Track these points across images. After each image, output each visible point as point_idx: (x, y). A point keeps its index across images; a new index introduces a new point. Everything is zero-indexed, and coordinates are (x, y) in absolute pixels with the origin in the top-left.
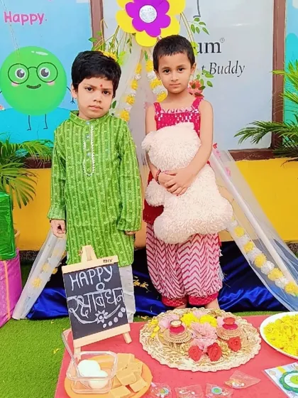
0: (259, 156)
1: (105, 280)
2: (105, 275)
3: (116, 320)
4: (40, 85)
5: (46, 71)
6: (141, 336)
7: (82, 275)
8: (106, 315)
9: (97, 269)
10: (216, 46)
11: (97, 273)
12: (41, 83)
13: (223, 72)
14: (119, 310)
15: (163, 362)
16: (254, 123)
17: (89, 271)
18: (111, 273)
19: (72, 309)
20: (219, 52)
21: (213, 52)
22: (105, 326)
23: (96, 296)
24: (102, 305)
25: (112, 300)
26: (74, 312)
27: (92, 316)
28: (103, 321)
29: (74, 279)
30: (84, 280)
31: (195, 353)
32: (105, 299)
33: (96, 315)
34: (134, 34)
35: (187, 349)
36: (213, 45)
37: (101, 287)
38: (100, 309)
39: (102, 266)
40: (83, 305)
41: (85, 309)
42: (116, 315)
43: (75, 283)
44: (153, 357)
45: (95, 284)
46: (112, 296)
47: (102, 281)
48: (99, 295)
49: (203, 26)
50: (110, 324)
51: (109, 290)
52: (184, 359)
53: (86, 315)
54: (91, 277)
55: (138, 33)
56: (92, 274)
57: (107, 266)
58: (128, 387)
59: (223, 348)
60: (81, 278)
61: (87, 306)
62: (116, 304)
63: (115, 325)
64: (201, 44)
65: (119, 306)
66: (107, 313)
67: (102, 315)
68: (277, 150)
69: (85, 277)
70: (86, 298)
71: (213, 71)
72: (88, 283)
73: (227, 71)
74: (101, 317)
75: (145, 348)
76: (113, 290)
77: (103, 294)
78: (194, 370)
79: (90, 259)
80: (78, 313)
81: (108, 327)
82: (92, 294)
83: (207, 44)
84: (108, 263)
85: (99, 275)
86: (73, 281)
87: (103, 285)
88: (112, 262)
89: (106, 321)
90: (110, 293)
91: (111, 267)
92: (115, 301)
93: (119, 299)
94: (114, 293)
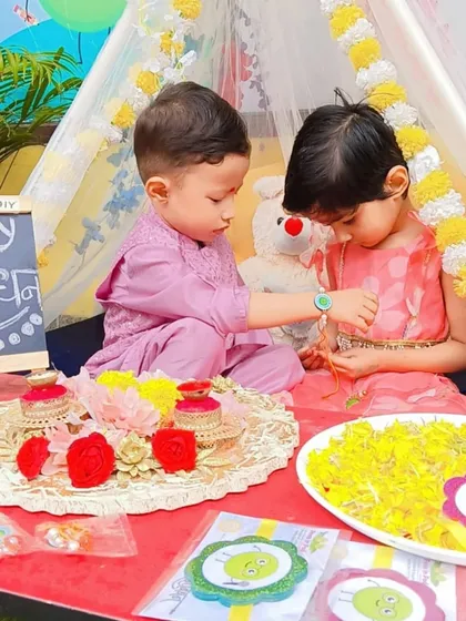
3: (14, 339)
14: (26, 318)
18: (11, 234)
25: (8, 293)
42: (17, 328)
46: (9, 283)
62: (19, 302)
63: (10, 350)
65: (26, 310)
76: (14, 273)
90: (5, 278)
91: (12, 221)
92: (18, 297)
93: (27, 294)
94: (15, 278)
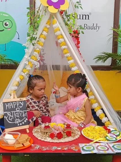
0: (105, 69)
1: (20, 107)
2: (20, 105)
3: (23, 123)
4: (4, 30)
5: (7, 24)
6: (33, 130)
7: (11, 104)
8: (19, 121)
9: (17, 102)
10: (87, 16)
11: (17, 104)
12: (4, 29)
13: (90, 28)
14: (25, 119)
15: (39, 138)
16: (103, 53)
17: (14, 103)
18: (22, 104)
19: (6, 117)
20: (88, 19)
21: (86, 19)
22: (18, 125)
23: (15, 113)
24: (18, 117)
25: (22, 115)
26: (6, 118)
27: (13, 120)
28: (18, 123)
29: (7, 105)
30: (11, 106)
31: (52, 136)
32: (19, 114)
33: (15, 120)
34: (47, 7)
35: (49, 134)
36: (86, 16)
37: (18, 109)
38: (17, 118)
39: (19, 101)
40: (10, 116)
41: (11, 117)
42: (23, 121)
43: (8, 107)
44: (36, 137)
45: (16, 108)
46: (22, 113)
47: (19, 107)
48: (17, 112)
49: (80, 5)
50: (21, 124)
51: (21, 111)
52: (47, 138)
53: (11, 120)
54: (14, 105)
55: (49, 7)
56: (15, 104)
57: (21, 101)
58: (23, 144)
59: (64, 135)
60: (10, 105)
61: (12, 116)
62: (24, 117)
63: (23, 125)
64: (80, 15)
65: (25, 118)
66: (20, 120)
67: (18, 120)
68: (114, 67)
69: (12, 105)
70: (11, 113)
71: (85, 28)
72: (13, 107)
73: (92, 28)
74: (17, 121)
75: (33, 134)
76: (23, 111)
77: (19, 112)
78: (51, 142)
79: (14, 98)
80: (8, 118)
81: (20, 126)
82: (14, 112)
83: (83, 15)
84: (21, 100)
85: (18, 105)
86: (7, 106)
87: (19, 109)
88: (24, 100)
89: (19, 123)
90: (22, 112)
91: (23, 102)
92: (24, 115)
93: (25, 115)
94: (23, 112)
